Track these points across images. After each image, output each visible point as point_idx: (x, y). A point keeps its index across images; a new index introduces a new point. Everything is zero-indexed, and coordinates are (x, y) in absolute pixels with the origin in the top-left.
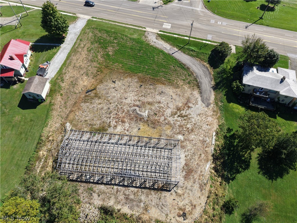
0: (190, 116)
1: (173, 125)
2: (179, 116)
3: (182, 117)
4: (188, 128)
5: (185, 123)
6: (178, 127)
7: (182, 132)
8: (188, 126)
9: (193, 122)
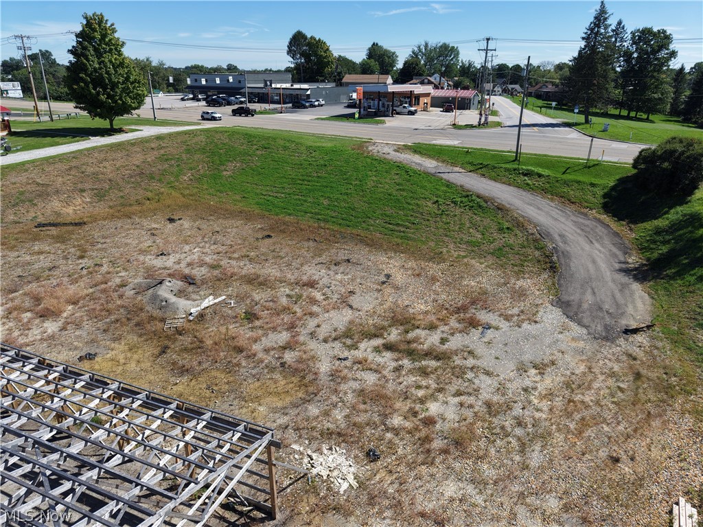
0: (470, 362)
1: (324, 379)
2: (389, 347)
3: (411, 354)
4: (429, 422)
5: (419, 387)
6: (350, 397)
7: (368, 431)
8: (434, 408)
9: (485, 395)
